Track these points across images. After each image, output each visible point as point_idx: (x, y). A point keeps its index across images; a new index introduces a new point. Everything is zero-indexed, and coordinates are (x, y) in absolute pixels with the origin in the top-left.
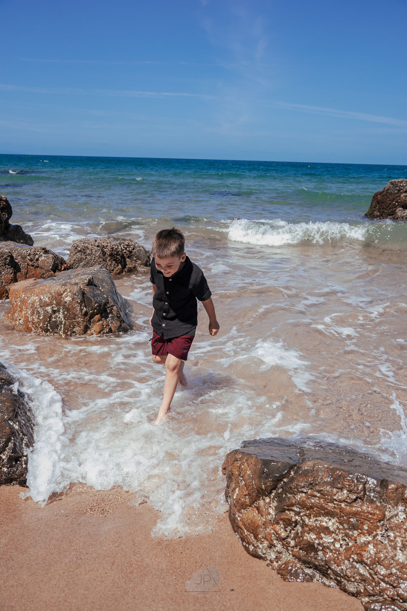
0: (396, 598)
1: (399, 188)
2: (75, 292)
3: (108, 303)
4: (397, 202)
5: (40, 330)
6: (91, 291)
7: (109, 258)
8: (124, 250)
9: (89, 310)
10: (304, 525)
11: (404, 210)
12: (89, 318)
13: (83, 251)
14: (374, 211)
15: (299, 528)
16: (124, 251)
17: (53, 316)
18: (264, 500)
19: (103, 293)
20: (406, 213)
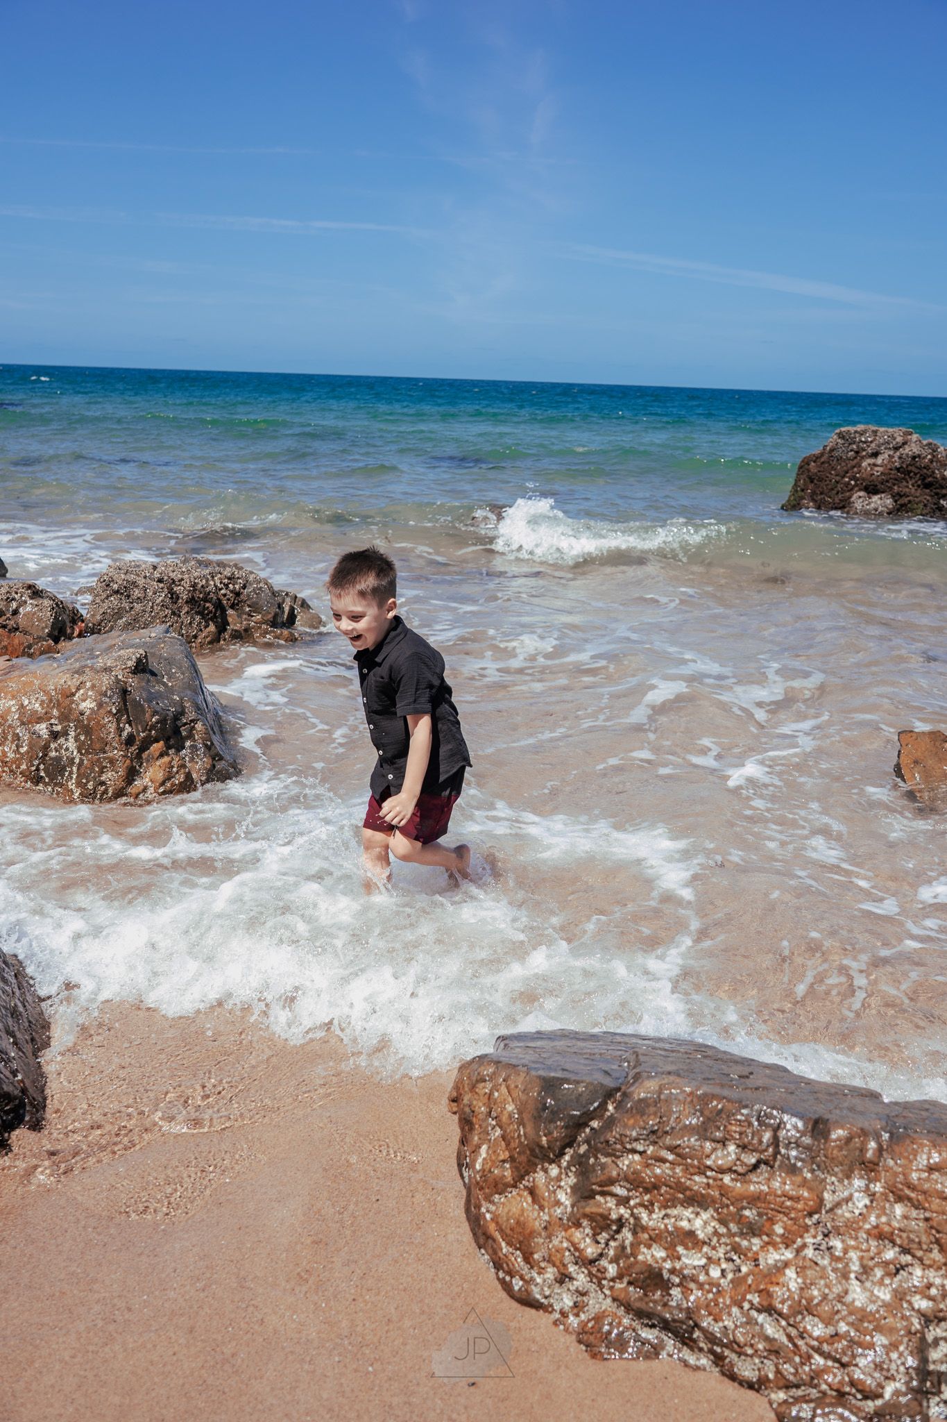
0: (847, 1389)
1: (858, 446)
2: (104, 688)
3: (183, 713)
4: (854, 478)
5: (20, 779)
6: (142, 687)
7: (186, 609)
8: (221, 589)
9: (138, 732)
10: (638, 1228)
11: (869, 498)
12: (138, 749)
13: (124, 592)
14: (803, 498)
15: (627, 1235)
16: (223, 592)
17: (52, 746)
18: (546, 1171)
19: (171, 691)
20: (876, 502)
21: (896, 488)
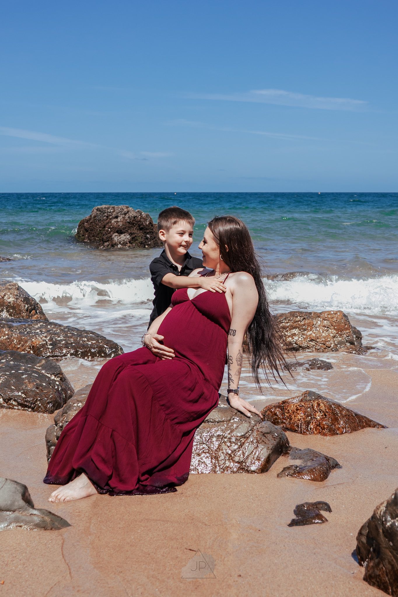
1: (107, 214)
4: (109, 228)
11: (120, 236)
20: (123, 237)
21: (129, 231)
